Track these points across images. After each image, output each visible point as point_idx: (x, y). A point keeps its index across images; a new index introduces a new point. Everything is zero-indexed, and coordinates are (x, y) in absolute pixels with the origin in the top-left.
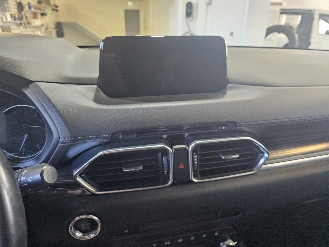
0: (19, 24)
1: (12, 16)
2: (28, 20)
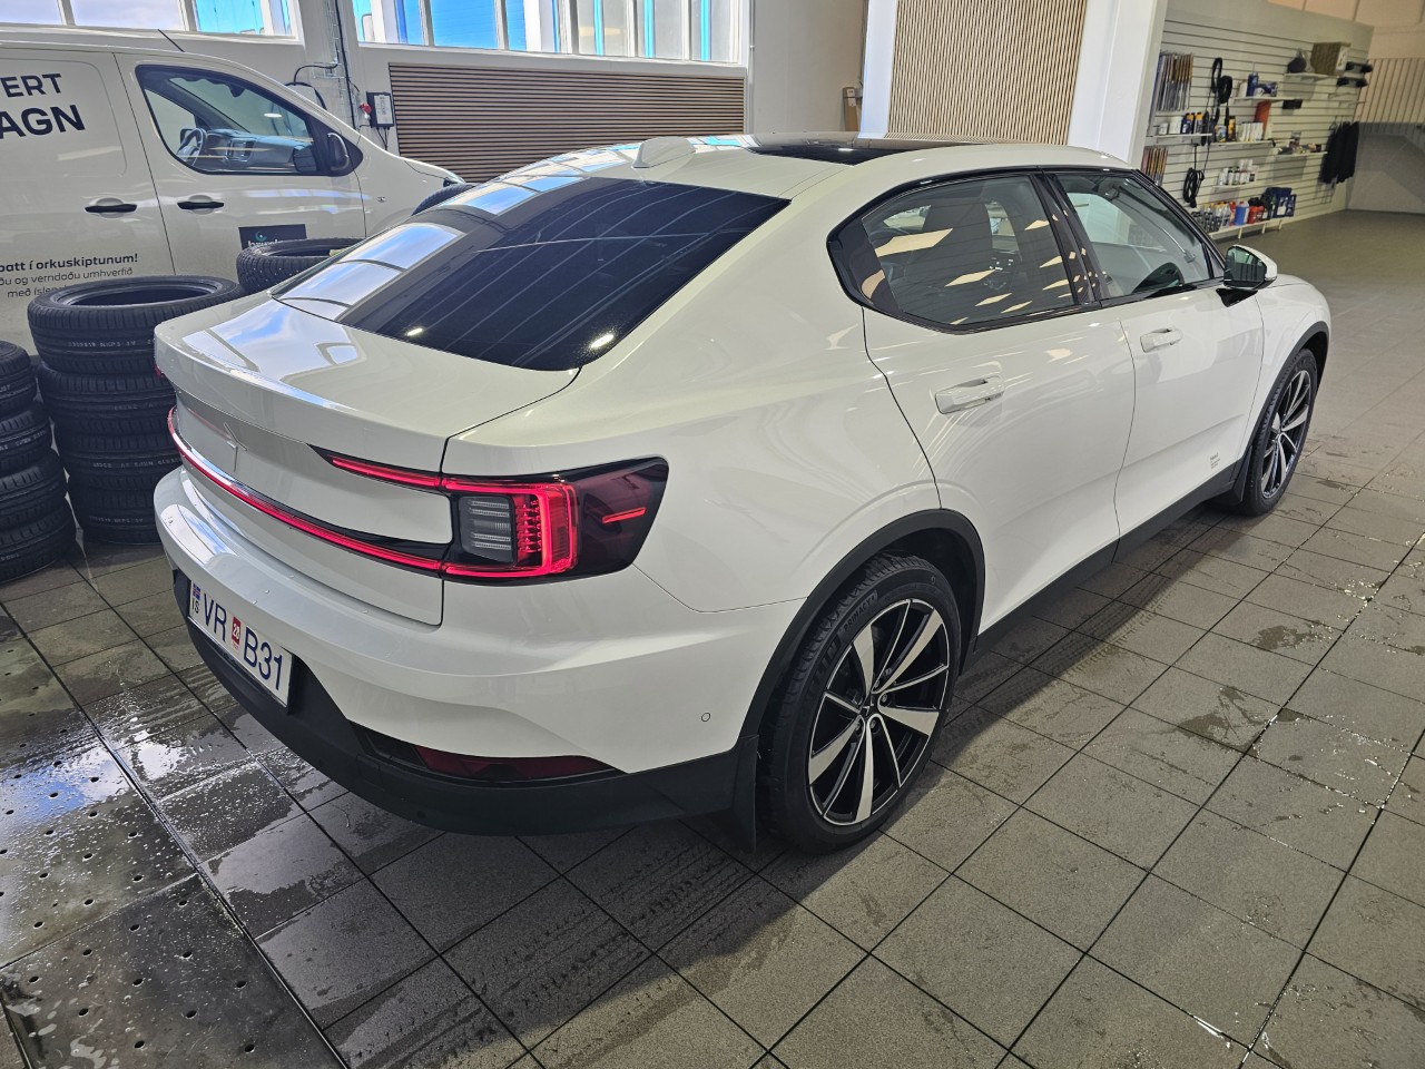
1: (1184, 121)
2: (1231, 126)
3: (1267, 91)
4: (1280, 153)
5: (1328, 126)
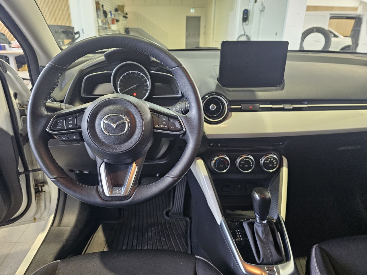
0: (104, 28)
1: (102, 22)
2: (109, 25)
3: (114, 16)
5: (123, 28)
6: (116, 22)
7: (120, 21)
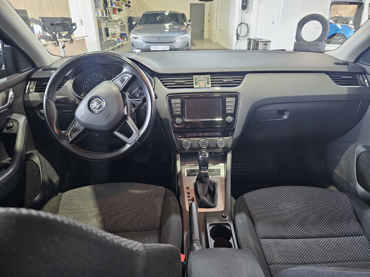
0: (105, 19)
1: (101, 12)
2: (110, 15)
3: (116, 5)
4: (120, 24)
5: (126, 17)
6: (117, 12)
7: (123, 10)
